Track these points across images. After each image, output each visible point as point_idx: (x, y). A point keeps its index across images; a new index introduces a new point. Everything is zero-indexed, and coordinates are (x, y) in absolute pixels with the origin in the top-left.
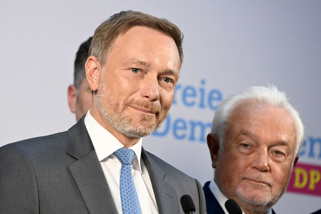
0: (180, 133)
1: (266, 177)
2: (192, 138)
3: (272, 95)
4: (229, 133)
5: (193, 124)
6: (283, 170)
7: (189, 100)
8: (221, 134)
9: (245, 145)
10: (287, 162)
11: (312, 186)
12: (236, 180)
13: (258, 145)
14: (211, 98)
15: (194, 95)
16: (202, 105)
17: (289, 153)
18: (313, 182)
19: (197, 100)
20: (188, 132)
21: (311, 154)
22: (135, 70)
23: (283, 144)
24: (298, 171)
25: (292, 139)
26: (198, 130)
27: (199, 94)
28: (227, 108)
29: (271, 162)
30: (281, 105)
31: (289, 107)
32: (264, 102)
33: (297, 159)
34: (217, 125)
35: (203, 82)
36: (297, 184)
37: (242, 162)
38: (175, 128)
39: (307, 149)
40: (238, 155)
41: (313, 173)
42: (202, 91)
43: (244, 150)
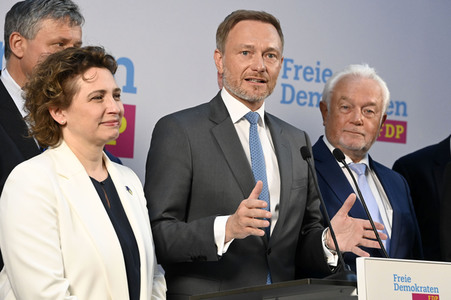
0: (302, 101)
1: (360, 129)
2: (311, 105)
3: (365, 70)
4: (333, 100)
5: (311, 94)
6: (374, 123)
7: (308, 77)
8: (328, 100)
9: (346, 107)
10: (377, 118)
11: (398, 137)
12: (339, 132)
13: (354, 106)
14: (324, 75)
15: (312, 73)
16: (318, 81)
17: (377, 111)
18: (398, 132)
19: (315, 76)
20: (308, 101)
21: (397, 114)
22: (245, 53)
23: (372, 104)
24: (388, 126)
25: (379, 101)
26: (315, 98)
27: (315, 72)
28: (333, 82)
29: (363, 118)
30: (371, 77)
31: (378, 78)
32: (358, 76)
33: (385, 117)
34: (325, 95)
35: (318, 63)
36: (387, 135)
37: (343, 120)
38: (299, 97)
39: (394, 110)
40: (339, 114)
41: (398, 127)
42: (318, 70)
43: (344, 111)
